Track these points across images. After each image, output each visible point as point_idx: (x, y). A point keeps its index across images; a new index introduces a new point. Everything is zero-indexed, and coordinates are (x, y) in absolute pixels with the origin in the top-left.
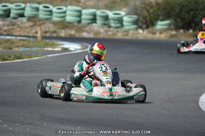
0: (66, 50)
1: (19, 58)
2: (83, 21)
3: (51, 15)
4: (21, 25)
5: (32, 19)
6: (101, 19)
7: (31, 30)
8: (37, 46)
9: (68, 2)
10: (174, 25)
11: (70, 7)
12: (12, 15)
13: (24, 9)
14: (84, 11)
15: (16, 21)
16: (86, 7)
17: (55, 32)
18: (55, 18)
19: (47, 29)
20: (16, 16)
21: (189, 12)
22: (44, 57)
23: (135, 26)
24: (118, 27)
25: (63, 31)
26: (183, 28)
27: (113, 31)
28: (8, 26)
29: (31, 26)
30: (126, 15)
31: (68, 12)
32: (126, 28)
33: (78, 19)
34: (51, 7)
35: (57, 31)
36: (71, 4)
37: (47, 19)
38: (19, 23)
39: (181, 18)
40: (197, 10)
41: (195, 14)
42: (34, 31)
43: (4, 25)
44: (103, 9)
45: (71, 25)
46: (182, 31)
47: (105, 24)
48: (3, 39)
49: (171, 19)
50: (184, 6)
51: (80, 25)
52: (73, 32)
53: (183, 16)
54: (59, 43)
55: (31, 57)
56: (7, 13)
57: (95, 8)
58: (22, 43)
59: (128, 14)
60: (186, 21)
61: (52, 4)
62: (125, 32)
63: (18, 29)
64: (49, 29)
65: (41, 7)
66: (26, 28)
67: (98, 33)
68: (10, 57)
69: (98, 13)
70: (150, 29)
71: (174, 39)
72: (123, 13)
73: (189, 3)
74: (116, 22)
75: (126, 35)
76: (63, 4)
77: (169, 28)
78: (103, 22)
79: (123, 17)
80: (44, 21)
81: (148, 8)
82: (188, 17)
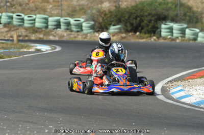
0: (39, 50)
2: (50, 27)
3: (23, 22)
5: (7, 25)
6: (64, 24)
7: (7, 34)
8: (14, 48)
9: (36, 12)
10: (124, 29)
11: (38, 16)
14: (50, 19)
16: (51, 16)
17: (27, 36)
18: (26, 25)
19: (20, 34)
21: (136, 18)
22: (21, 57)
23: (91, 31)
24: (78, 31)
25: (34, 35)
26: (131, 31)
27: (74, 35)
29: (7, 32)
30: (84, 22)
31: (37, 20)
32: (85, 32)
33: (45, 25)
34: (23, 15)
35: (29, 35)
36: (39, 14)
37: (20, 25)
40: (142, 16)
41: (141, 19)
42: (9, 35)
44: (67, 17)
45: (40, 30)
46: (131, 34)
47: (68, 29)
49: (122, 24)
50: (132, 13)
51: (47, 30)
52: (41, 36)
53: (131, 22)
54: (33, 45)
57: (59, 16)
58: (1, 45)
60: (135, 25)
61: (23, 13)
62: (84, 35)
64: (22, 34)
65: (14, 16)
66: (3, 32)
67: (63, 36)
69: (62, 20)
71: (124, 41)
72: (82, 20)
73: (136, 10)
74: (77, 27)
75: (85, 38)
76: (33, 12)
77: (120, 32)
78: (66, 27)
79: (82, 23)
80: (18, 27)
81: (103, 16)
82: (136, 22)
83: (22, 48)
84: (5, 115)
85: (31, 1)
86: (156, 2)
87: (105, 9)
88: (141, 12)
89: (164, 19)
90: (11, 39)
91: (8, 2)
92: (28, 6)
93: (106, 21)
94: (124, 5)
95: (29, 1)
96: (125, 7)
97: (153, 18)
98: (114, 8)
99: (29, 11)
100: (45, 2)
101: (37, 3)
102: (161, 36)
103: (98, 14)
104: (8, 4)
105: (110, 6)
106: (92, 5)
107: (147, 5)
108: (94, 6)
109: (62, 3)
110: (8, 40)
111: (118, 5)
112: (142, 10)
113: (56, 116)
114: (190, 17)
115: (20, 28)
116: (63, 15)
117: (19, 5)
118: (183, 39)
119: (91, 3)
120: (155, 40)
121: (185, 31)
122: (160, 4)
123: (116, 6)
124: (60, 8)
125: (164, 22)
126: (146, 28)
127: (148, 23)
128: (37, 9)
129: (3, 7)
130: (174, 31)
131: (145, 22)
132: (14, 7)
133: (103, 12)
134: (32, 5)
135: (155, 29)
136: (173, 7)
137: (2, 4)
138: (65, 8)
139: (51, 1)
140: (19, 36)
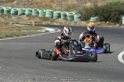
0: (47, 31)
1: (25, 35)
2: (54, 17)
3: (38, 14)
4: (23, 19)
5: (29, 16)
6: (63, 16)
8: (33, 30)
10: (99, 19)
11: (47, 10)
12: (19, 14)
13: (24, 11)
14: (55, 12)
15: (21, 16)
16: (55, 11)
17: (40, 22)
18: (40, 16)
19: (36, 21)
20: (21, 14)
21: (107, 13)
22: (37, 35)
23: (79, 20)
24: (71, 20)
25: (44, 22)
26: (103, 21)
27: (69, 22)
28: (17, 19)
29: (28, 20)
30: (75, 14)
31: (46, 13)
32: (75, 20)
33: (51, 16)
34: (38, 10)
35: (41, 22)
36: (48, 9)
37: (36, 16)
38: (22, 18)
40: (111, 12)
42: (30, 22)
43: (15, 19)
44: (64, 11)
45: (48, 19)
46: (103, 22)
47: (65, 19)
48: (16, 26)
49: (98, 16)
50: (104, 10)
51: (53, 19)
52: (49, 23)
53: (104, 15)
54: (44, 28)
55: (31, 35)
56: (16, 13)
57: (60, 11)
58: (25, 28)
61: (38, 9)
62: (75, 22)
63: (22, 21)
64: (37, 21)
65: (33, 10)
66: (26, 20)
67: (62, 23)
68: (20, 35)
69: (62, 13)
70: (87, 21)
71: (99, 26)
72: (74, 13)
73: (107, 8)
74: (71, 18)
75: (75, 24)
76: (44, 8)
77: (97, 21)
78: (64, 17)
79: (74, 15)
80: (35, 17)
81: (86, 11)
82: (106, 15)
83: (37, 30)
84: (28, 70)
85: (43, 2)
86: (119, 3)
87: (88, 7)
88: (110, 9)
90: (31, 24)
91: (30, 2)
92: (41, 4)
93: (88, 14)
94: (100, 4)
95: (42, 1)
96: (100, 6)
97: (117, 13)
98: (94, 6)
99: (42, 7)
100: (51, 2)
101: (47, 3)
102: (122, 24)
104: (29, 3)
105: (91, 5)
107: (114, 4)
108: (81, 5)
109: (62, 3)
110: (29, 25)
111: (96, 5)
112: (111, 8)
113: (58, 71)
115: (36, 17)
116: (62, 10)
117: (36, 3)
119: (80, 3)
120: (118, 26)
122: (122, 5)
123: (95, 5)
124: (61, 6)
126: (113, 19)
127: (114, 16)
129: (27, 4)
131: (112, 15)
132: (33, 5)
133: (87, 9)
134: (44, 4)
137: (26, 3)
138: (64, 6)
139: (55, 1)
140: (36, 22)
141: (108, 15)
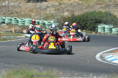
0: (27, 37)
1: (5, 40)
3: (18, 22)
4: (3, 27)
5: (8, 24)
7: (8, 29)
8: (13, 36)
13: (5, 20)
15: (1, 25)
18: (20, 24)
19: (16, 29)
20: (1, 23)
21: (83, 21)
22: (17, 40)
29: (8, 28)
30: (53, 23)
31: (26, 21)
34: (18, 19)
36: (27, 18)
37: (16, 24)
39: (80, 24)
40: (87, 20)
41: (86, 22)
50: (81, 19)
53: (80, 23)
55: (11, 40)
57: (39, 20)
58: (5, 34)
59: (54, 22)
60: (82, 26)
63: (2, 29)
64: (17, 29)
65: (13, 19)
66: (6, 28)
69: (40, 22)
73: (83, 17)
76: (24, 17)
80: (15, 25)
81: (64, 19)
83: (17, 36)
85: (23, 11)
86: (95, 13)
87: (66, 16)
88: (86, 18)
89: (100, 22)
91: (9, 11)
92: (21, 13)
94: (77, 14)
95: (22, 11)
96: (77, 15)
97: (94, 22)
99: (21, 16)
100: (31, 12)
101: (26, 12)
102: (98, 32)
103: (61, 18)
104: (9, 12)
106: (58, 14)
107: (90, 14)
108: (59, 14)
109: (41, 12)
110: (9, 32)
114: (115, 21)
116: (41, 19)
117: (15, 13)
118: (111, 34)
119: (58, 12)
120: (94, 34)
121: (112, 29)
122: (97, 14)
123: (72, 15)
124: (39, 15)
125: (100, 24)
126: (89, 28)
128: (26, 15)
129: (7, 14)
130: (106, 29)
131: (89, 23)
132: (12, 14)
133: (64, 18)
134: (23, 13)
135: (94, 28)
136: (105, 16)
137: (6, 12)
138: (42, 15)
139: (34, 11)
140: (15, 31)
141: (84, 23)
